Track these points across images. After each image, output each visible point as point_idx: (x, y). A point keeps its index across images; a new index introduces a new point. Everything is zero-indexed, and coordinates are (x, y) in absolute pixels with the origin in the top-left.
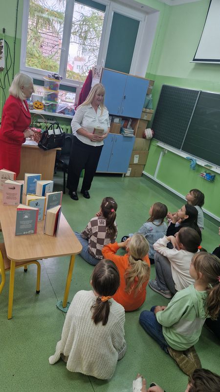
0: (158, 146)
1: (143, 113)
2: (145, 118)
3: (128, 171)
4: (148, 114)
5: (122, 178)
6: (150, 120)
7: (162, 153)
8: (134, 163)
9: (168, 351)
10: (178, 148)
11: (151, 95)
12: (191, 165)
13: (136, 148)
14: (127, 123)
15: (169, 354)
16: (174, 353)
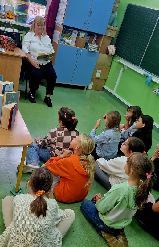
0: (120, 63)
1: (108, 30)
2: (109, 34)
3: (90, 85)
4: (112, 31)
5: (85, 91)
6: (114, 37)
7: (122, 69)
8: (96, 77)
9: (101, 233)
10: (137, 64)
11: (117, 13)
12: (146, 82)
13: (99, 63)
14: (92, 39)
15: (102, 236)
16: (106, 235)
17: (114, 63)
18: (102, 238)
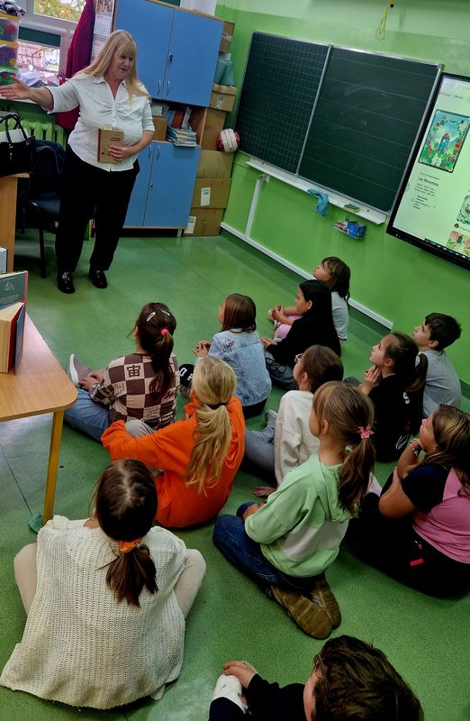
0: (251, 168)
1: (215, 95)
2: (219, 105)
3: (190, 224)
4: (225, 97)
5: (178, 240)
6: (230, 110)
7: (258, 182)
8: (202, 204)
9: (272, 593)
10: (292, 170)
11: (230, 55)
12: (318, 207)
13: (204, 171)
14: (180, 117)
15: (275, 600)
16: (284, 597)
17: (237, 169)
18: (275, 604)
